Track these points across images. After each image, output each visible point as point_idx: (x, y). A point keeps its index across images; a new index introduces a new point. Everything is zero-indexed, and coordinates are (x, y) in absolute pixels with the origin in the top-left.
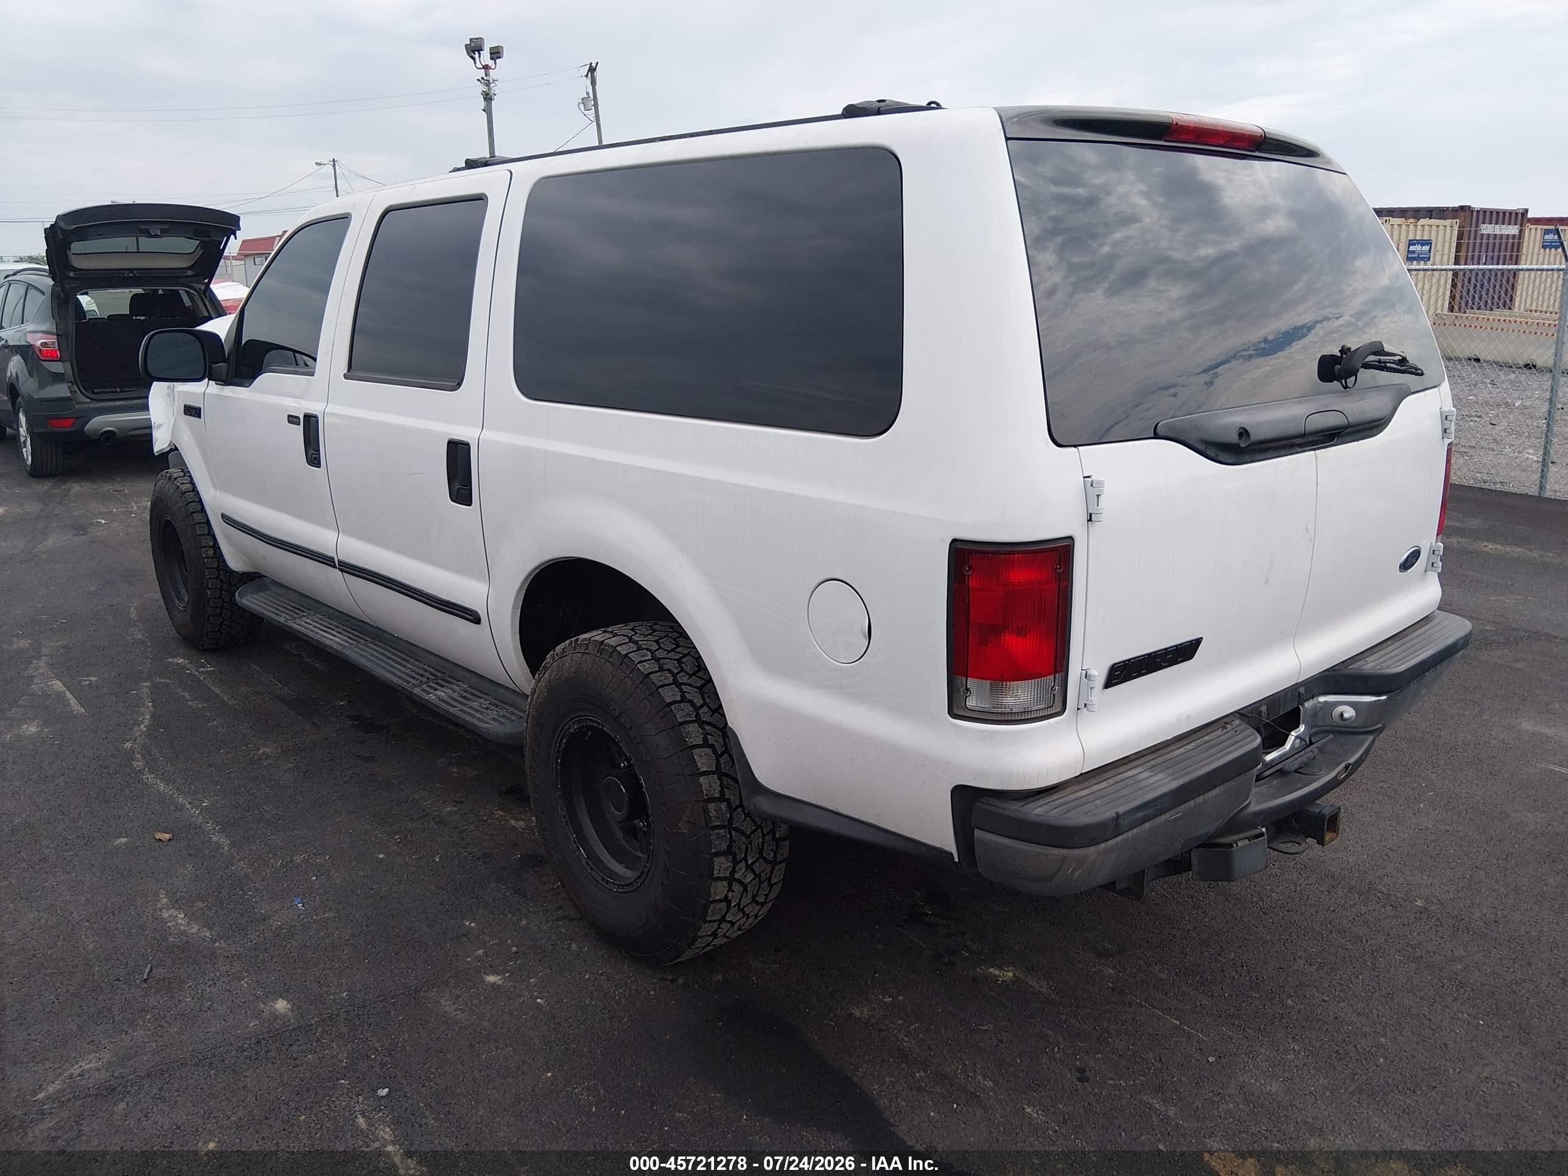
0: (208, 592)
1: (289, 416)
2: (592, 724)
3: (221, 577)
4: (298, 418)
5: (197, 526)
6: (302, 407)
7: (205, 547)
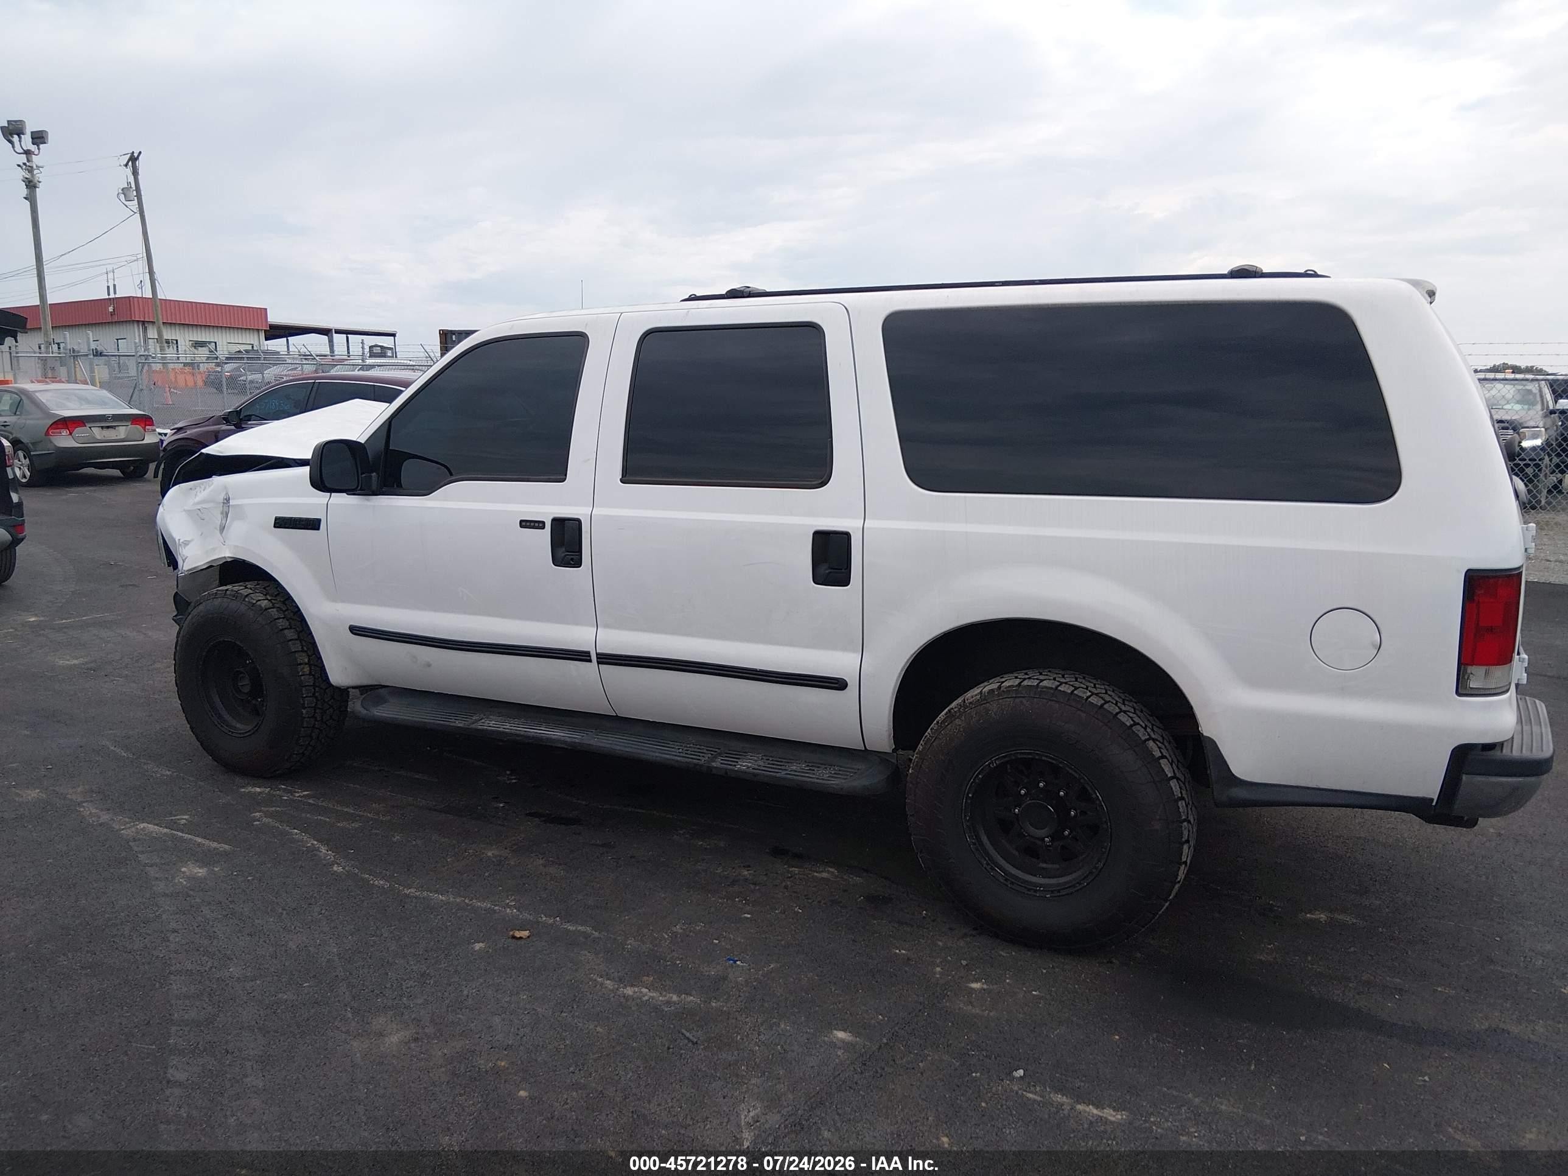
0: (304, 711)
1: (521, 521)
2: (1022, 756)
3: (317, 694)
4: (543, 523)
5: (290, 643)
6: (547, 512)
7: (301, 664)
